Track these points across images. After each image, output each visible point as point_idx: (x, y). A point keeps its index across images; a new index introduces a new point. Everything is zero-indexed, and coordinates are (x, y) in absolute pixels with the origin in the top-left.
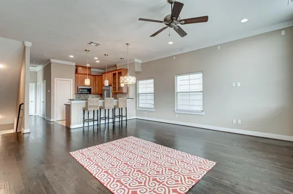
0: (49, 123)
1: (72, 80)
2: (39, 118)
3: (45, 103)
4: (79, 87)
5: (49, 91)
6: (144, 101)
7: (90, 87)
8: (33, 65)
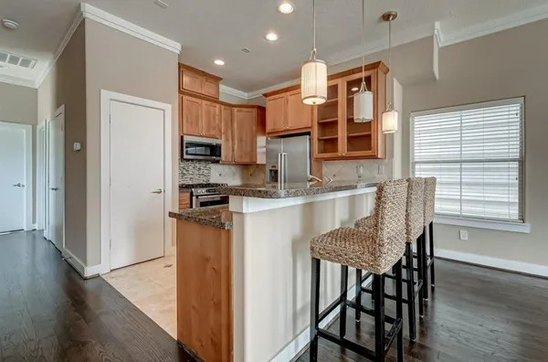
0: (81, 281)
1: (168, 108)
2: (45, 244)
3: (62, 191)
4: (187, 139)
5: (77, 146)
6: (454, 193)
7: (218, 142)
8: (15, 53)
